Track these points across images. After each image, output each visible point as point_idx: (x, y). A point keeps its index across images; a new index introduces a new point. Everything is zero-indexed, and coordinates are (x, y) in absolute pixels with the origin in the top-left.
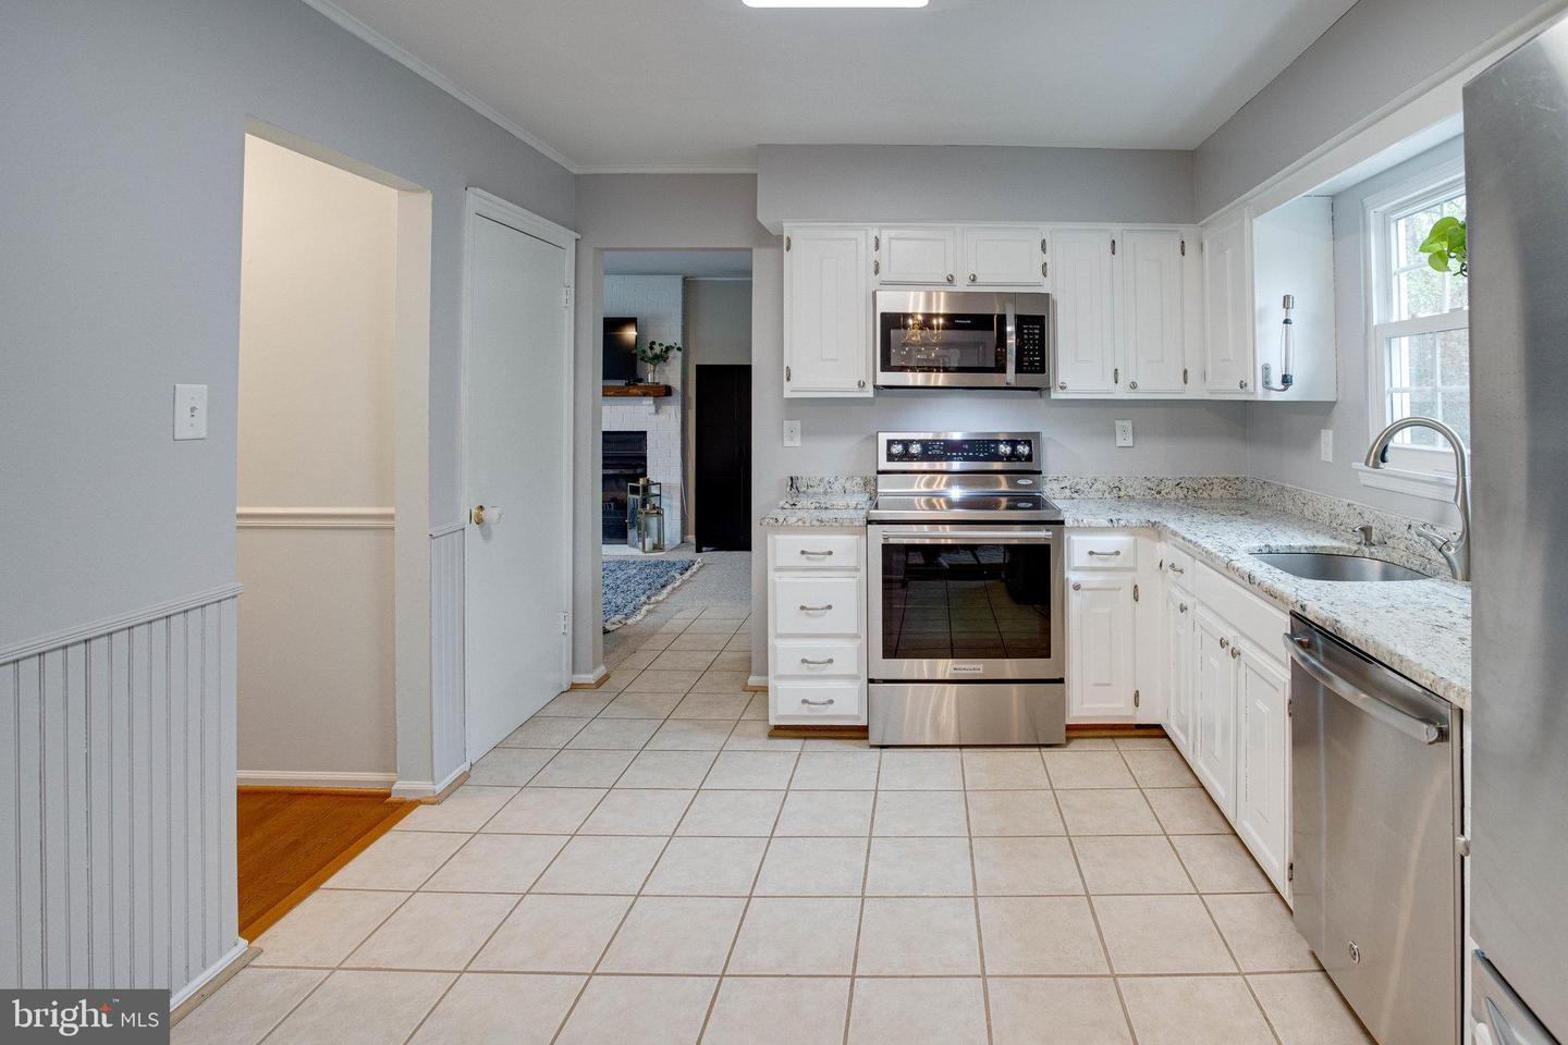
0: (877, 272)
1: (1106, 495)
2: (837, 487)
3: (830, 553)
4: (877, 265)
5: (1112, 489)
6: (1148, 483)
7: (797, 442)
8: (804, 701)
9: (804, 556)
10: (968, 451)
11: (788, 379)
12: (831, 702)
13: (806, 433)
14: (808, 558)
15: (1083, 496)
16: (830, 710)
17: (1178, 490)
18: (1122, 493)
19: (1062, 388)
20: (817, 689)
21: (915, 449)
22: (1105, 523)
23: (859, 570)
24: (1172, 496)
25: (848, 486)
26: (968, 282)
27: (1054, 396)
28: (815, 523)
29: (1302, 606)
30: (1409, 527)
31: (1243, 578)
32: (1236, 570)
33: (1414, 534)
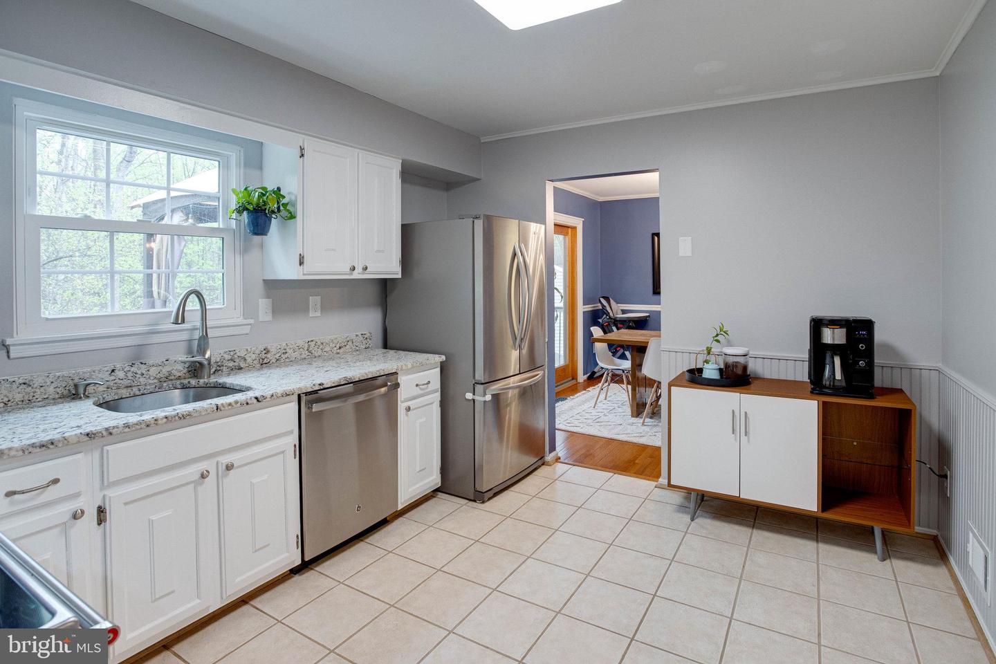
29: (320, 385)
30: (113, 371)
31: (247, 404)
32: (233, 404)
33: (121, 374)
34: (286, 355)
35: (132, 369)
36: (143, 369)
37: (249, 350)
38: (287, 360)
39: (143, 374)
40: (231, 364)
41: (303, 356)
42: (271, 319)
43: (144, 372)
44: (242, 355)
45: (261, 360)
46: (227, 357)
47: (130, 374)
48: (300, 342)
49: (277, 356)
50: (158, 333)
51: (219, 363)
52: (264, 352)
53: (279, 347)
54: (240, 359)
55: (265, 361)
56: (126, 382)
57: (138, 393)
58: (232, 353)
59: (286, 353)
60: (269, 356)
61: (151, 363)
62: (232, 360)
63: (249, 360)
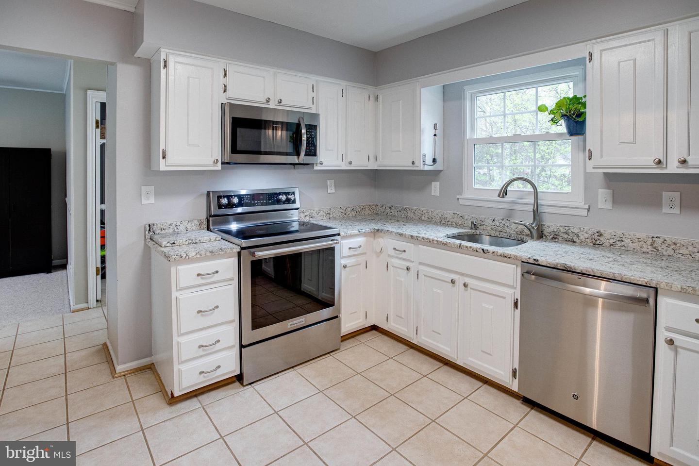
0: (225, 91)
1: (325, 218)
2: (182, 228)
3: (217, 272)
4: (225, 86)
5: (327, 214)
6: (341, 210)
7: (152, 200)
8: (201, 373)
9: (199, 277)
10: (263, 200)
11: (164, 157)
12: (219, 367)
13: (158, 194)
14: (202, 278)
15: (314, 219)
16: (219, 372)
17: (353, 212)
18: (331, 216)
19: (321, 164)
20: (208, 362)
21: (236, 200)
22: (356, 232)
23: (233, 280)
24: (351, 215)
25: (189, 226)
26: (277, 103)
27: (316, 168)
28: (208, 254)
29: (535, 260)
30: (494, 220)
31: (477, 251)
32: (469, 248)
33: (497, 223)
34: (622, 243)
35: (503, 222)
36: (508, 223)
37: (582, 229)
38: (623, 248)
39: (508, 227)
40: (566, 236)
41: (645, 250)
42: (611, 208)
43: (509, 226)
44: (576, 232)
45: (594, 241)
46: (562, 230)
47: (501, 225)
48: (642, 236)
49: (612, 241)
50: (519, 203)
51: (556, 233)
52: (597, 234)
53: (614, 234)
54: (573, 234)
55: (598, 242)
56: (500, 229)
57: (498, 235)
58: (567, 228)
59: (622, 241)
60: (602, 239)
61: (512, 221)
62: (567, 233)
63: (582, 237)
